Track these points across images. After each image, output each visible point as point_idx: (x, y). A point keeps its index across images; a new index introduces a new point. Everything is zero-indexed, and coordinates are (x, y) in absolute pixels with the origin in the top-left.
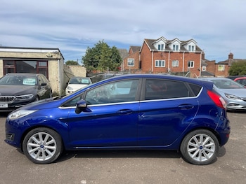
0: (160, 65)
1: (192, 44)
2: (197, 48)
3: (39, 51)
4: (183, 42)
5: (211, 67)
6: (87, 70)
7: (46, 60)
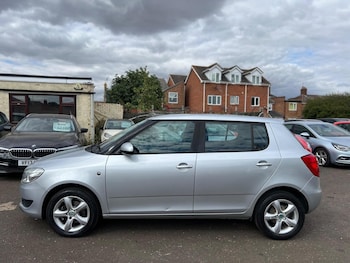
0: (214, 102)
1: (256, 74)
2: (264, 80)
3: (64, 81)
4: (245, 71)
5: (279, 105)
6: (124, 108)
7: (73, 95)
